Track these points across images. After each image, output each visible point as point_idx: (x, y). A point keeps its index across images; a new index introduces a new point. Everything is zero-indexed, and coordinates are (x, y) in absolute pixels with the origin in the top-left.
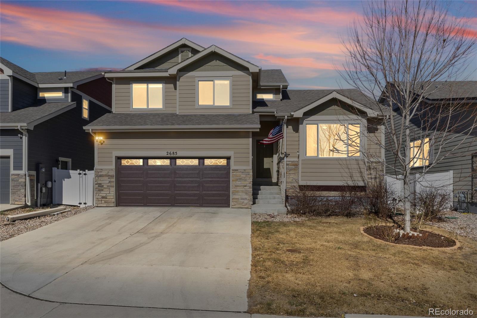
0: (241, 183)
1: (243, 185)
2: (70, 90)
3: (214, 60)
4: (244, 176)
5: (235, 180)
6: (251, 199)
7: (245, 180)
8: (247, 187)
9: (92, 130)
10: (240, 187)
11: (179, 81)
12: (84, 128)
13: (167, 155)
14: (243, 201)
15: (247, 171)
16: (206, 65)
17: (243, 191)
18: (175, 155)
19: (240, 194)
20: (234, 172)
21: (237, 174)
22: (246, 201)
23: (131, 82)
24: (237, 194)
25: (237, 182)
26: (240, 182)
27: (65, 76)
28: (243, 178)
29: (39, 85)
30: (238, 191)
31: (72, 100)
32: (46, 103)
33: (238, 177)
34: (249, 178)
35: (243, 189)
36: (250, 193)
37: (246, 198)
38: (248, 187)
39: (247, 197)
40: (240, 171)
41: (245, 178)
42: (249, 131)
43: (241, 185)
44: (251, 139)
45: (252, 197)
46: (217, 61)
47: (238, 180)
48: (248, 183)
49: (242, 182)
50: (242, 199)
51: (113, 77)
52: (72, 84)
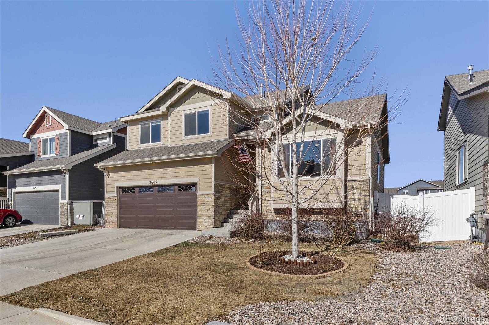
0: (205, 208)
1: (206, 209)
2: (112, 135)
3: (197, 93)
4: (208, 200)
5: (200, 204)
6: (213, 222)
7: (209, 204)
8: (209, 211)
9: (100, 166)
10: (204, 211)
11: (170, 117)
12: (95, 165)
13: (150, 184)
14: (206, 224)
15: (209, 196)
16: (190, 98)
17: (206, 214)
18: (155, 184)
19: (204, 217)
20: (199, 197)
21: (202, 198)
22: (209, 224)
23: (139, 123)
24: (201, 217)
25: (202, 206)
26: (204, 206)
27: (116, 123)
28: (207, 202)
29: (93, 133)
30: (203, 214)
31: (114, 142)
32: (98, 146)
33: (202, 201)
34: (212, 202)
35: (207, 213)
36: (213, 216)
37: (209, 222)
38: (211, 211)
39: (209, 220)
40: (204, 195)
41: (209, 202)
42: (212, 157)
43: (205, 209)
44: (213, 165)
45: (214, 220)
46: (199, 93)
47: (203, 204)
48: (211, 207)
49: (206, 206)
50: (206, 222)
51: (128, 120)
52: (111, 129)
